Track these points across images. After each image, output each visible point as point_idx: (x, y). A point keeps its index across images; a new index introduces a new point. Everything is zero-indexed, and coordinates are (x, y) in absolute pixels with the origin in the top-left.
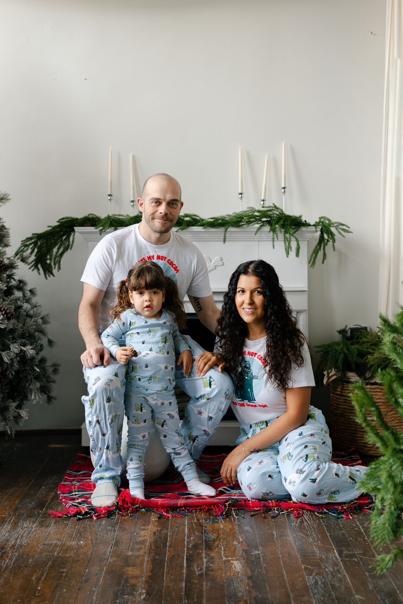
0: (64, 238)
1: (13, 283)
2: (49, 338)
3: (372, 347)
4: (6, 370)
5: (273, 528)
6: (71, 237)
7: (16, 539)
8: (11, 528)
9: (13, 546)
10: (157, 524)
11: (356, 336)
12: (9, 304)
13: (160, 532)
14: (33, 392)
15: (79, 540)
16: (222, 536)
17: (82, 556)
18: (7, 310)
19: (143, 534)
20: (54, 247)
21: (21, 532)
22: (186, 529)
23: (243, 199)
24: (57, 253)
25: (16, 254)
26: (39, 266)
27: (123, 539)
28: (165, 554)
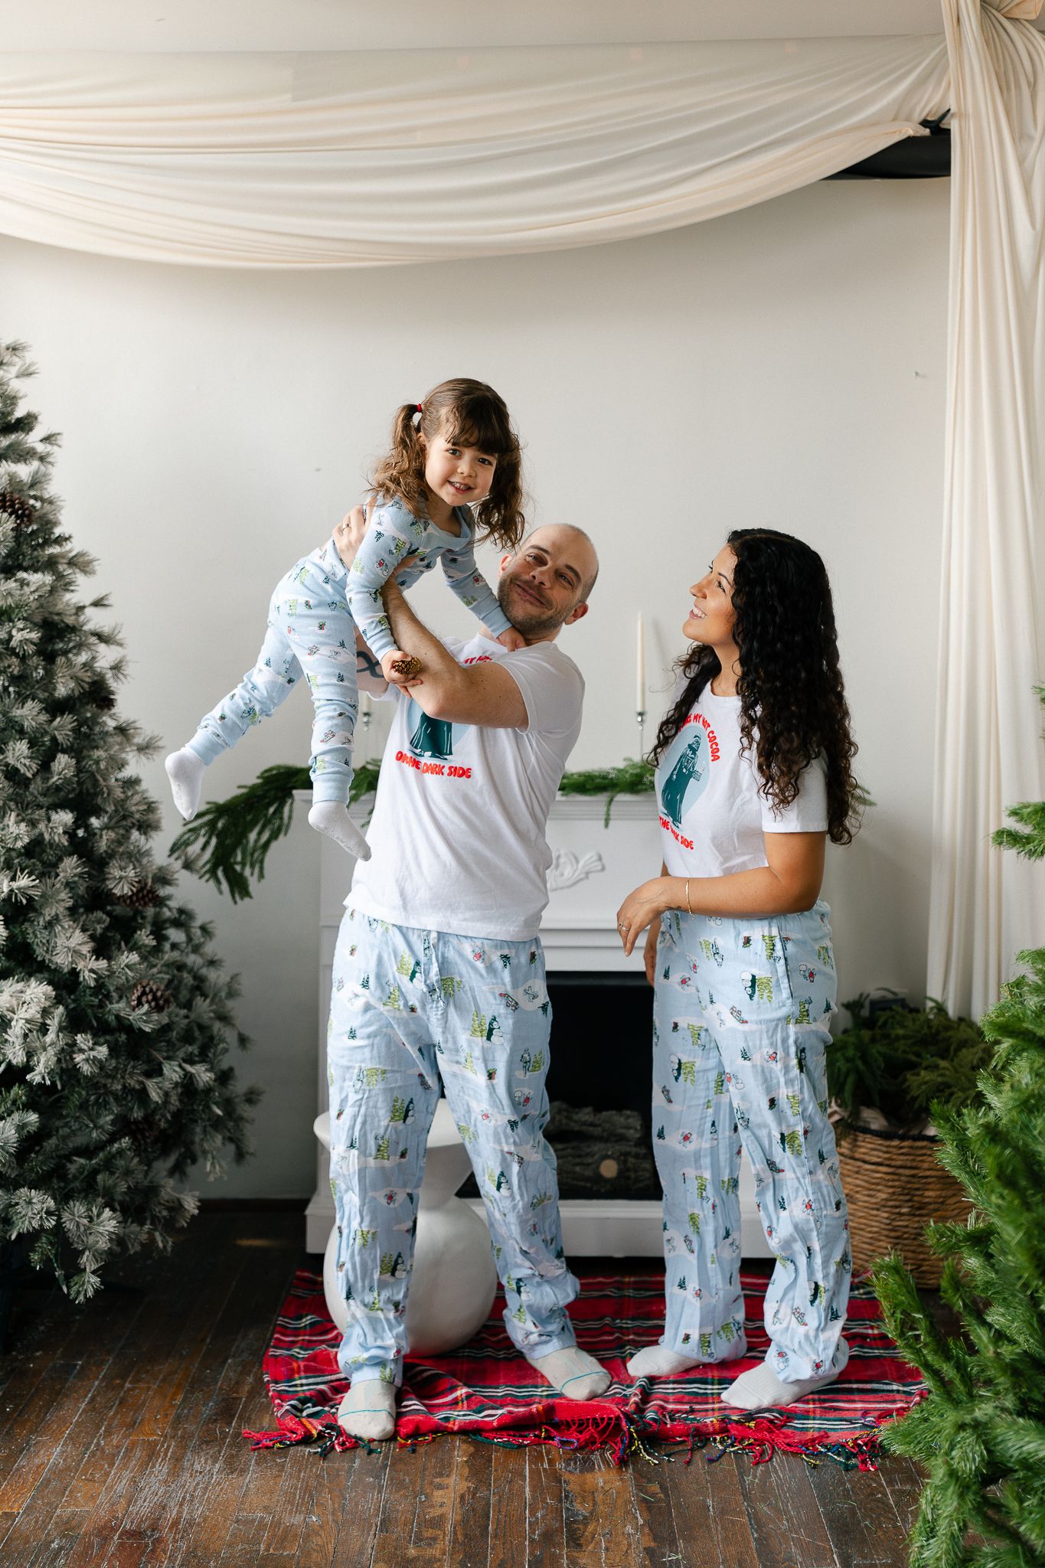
0: (271, 810)
1: (167, 913)
2: (242, 1031)
3: (915, 1049)
4: (154, 1112)
5: (707, 1489)
6: (286, 810)
7: (181, 1505)
8: (168, 1474)
9: (176, 1523)
10: (466, 1471)
11: (881, 1020)
12: (159, 972)
13: (474, 1495)
14: (209, 1156)
15: (309, 1512)
16: (601, 1508)
17: (315, 1554)
18: (158, 990)
19: (440, 1500)
20: (251, 830)
21: (190, 1484)
22: (527, 1489)
23: (646, 725)
24: (257, 841)
25: (173, 850)
26: (220, 873)
27: (398, 1511)
28: (486, 1558)
